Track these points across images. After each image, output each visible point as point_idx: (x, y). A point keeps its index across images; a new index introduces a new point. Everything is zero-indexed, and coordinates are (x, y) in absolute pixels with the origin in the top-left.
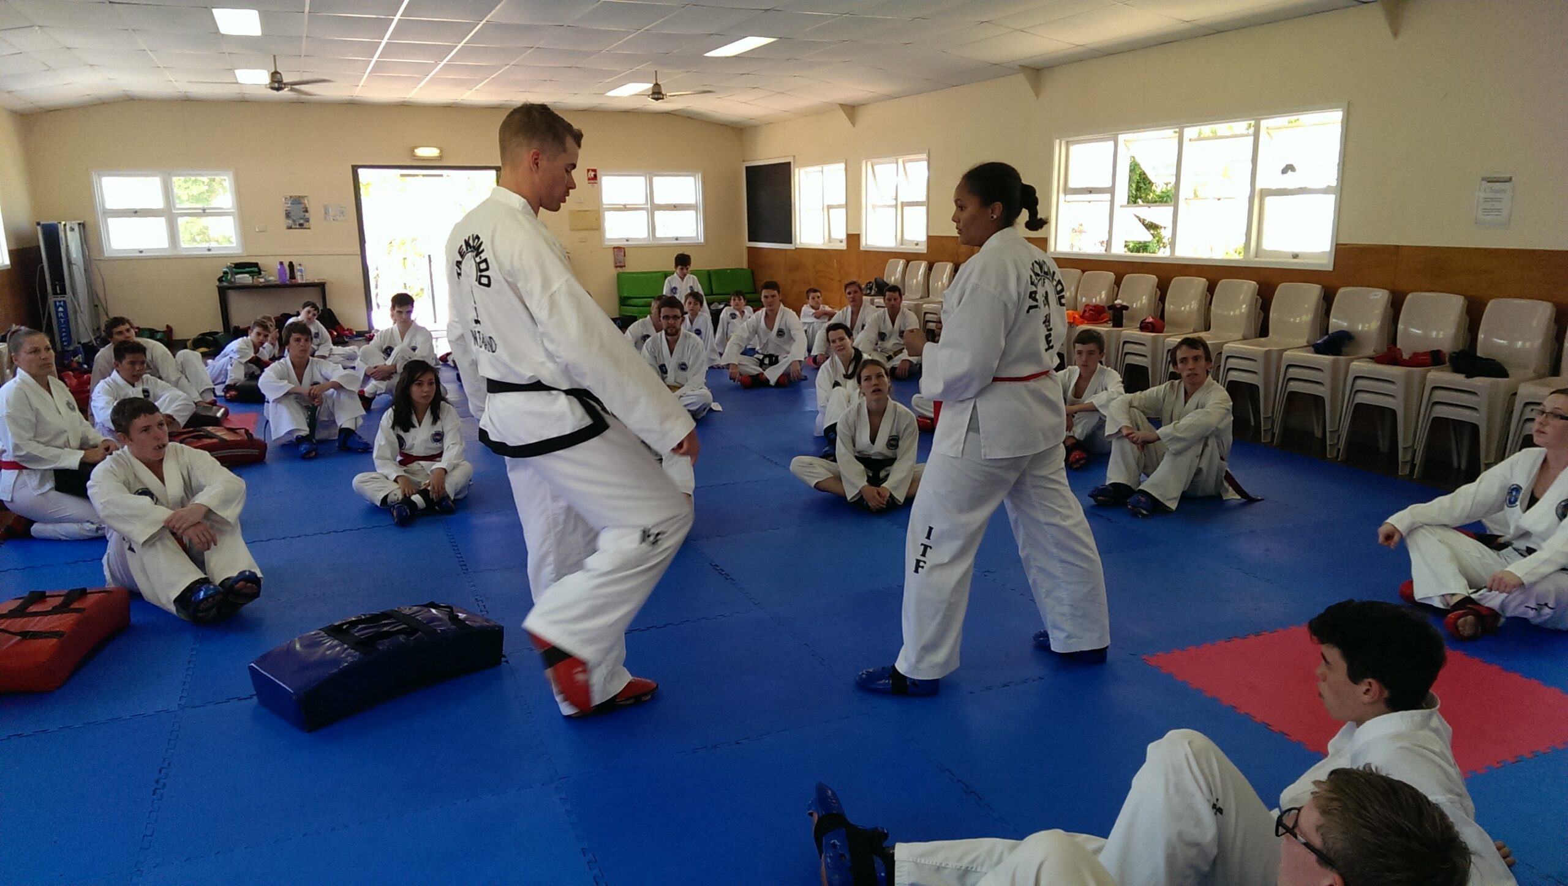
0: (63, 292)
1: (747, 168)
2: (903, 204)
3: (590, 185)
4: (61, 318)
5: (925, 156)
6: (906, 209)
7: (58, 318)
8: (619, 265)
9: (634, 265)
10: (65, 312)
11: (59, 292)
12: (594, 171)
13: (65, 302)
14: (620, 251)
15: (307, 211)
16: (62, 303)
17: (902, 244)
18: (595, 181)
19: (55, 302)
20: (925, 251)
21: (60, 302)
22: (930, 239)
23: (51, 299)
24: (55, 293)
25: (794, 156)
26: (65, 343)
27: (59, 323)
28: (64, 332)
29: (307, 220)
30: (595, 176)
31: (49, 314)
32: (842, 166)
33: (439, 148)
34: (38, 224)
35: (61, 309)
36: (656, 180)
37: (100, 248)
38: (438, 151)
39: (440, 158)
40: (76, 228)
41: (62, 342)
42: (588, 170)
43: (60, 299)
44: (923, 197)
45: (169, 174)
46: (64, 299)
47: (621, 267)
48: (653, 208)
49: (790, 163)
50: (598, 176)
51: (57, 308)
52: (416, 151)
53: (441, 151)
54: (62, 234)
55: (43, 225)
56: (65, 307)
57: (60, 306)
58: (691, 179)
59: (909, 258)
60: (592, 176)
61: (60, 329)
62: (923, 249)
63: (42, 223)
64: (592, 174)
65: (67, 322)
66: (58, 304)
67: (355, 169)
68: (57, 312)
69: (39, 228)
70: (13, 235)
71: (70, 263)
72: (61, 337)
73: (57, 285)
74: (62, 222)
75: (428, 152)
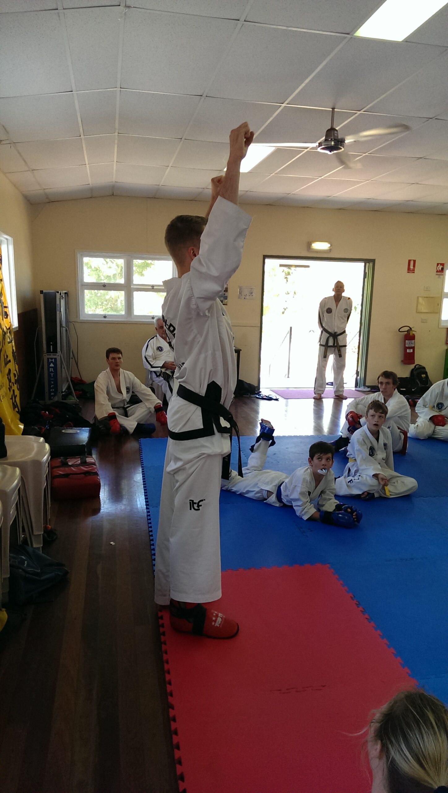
0: (55, 351)
3: (437, 276)
4: (52, 372)
7: (49, 372)
8: (447, 342)
10: (55, 368)
12: (443, 265)
13: (55, 359)
16: (53, 360)
18: (442, 273)
19: (48, 359)
23: (46, 357)
24: (49, 351)
26: (52, 394)
27: (49, 376)
28: (53, 384)
30: (442, 269)
31: (43, 367)
33: (331, 242)
34: (42, 292)
35: (52, 365)
37: (78, 313)
38: (329, 245)
39: (330, 250)
40: (64, 296)
41: (50, 392)
42: (438, 264)
43: (52, 356)
45: (131, 257)
46: (55, 357)
47: (447, 344)
50: (444, 269)
51: (49, 364)
52: (313, 244)
53: (331, 245)
54: (58, 302)
55: (45, 293)
56: (55, 363)
57: (52, 362)
60: (440, 269)
61: (49, 381)
63: (45, 291)
64: (440, 267)
65: (55, 377)
66: (50, 360)
67: (263, 259)
68: (49, 367)
69: (42, 295)
71: (61, 326)
72: (50, 388)
73: (51, 345)
74: (58, 292)
75: (320, 246)
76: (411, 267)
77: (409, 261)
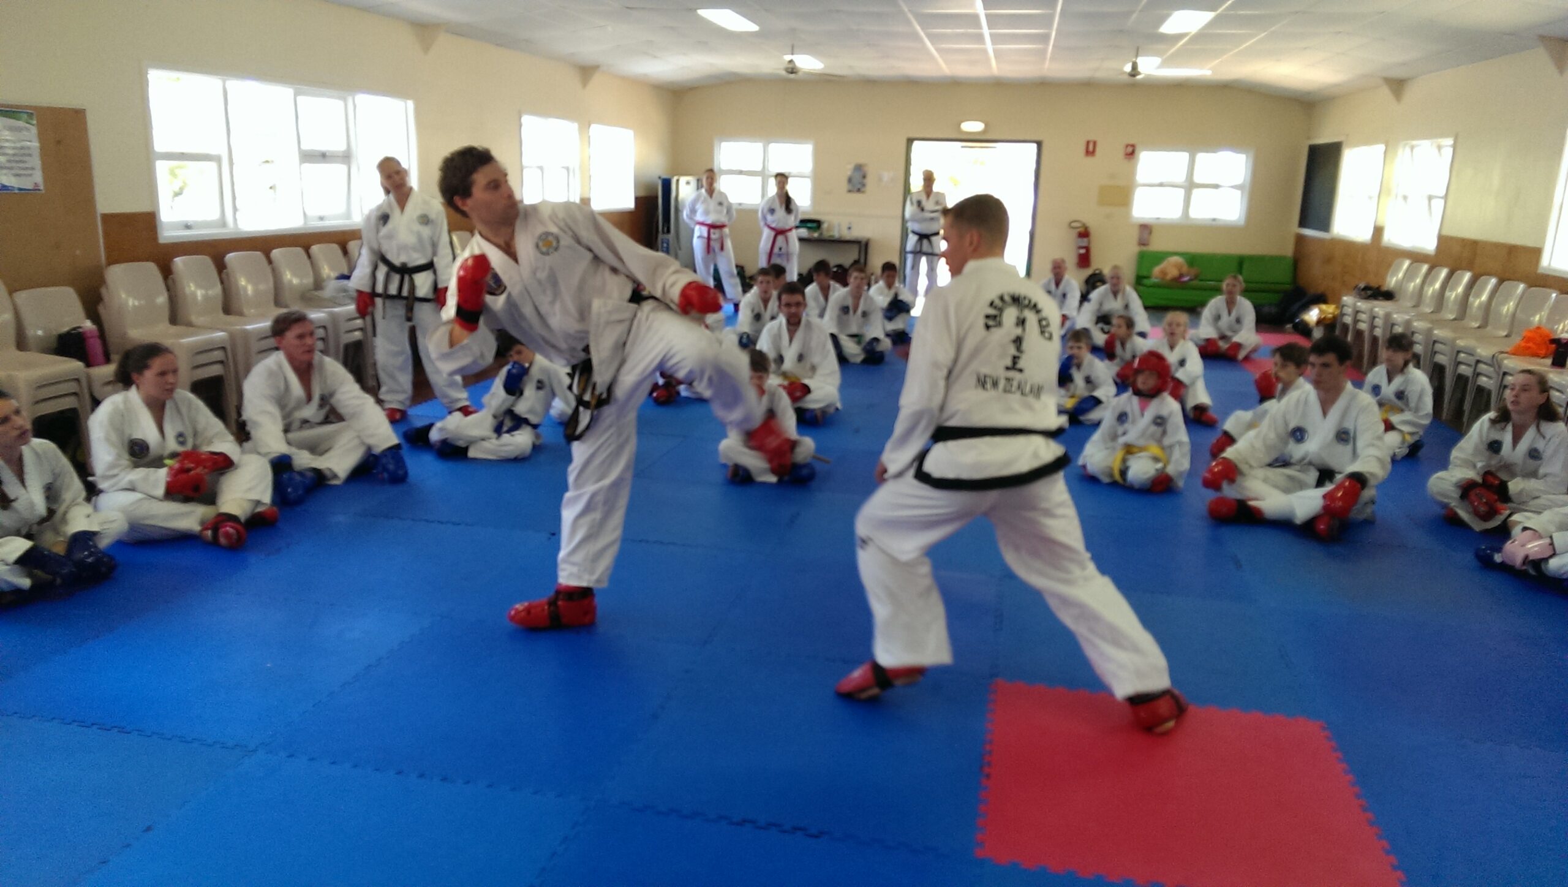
0: (667, 233)
1: (1311, 146)
3: (1126, 161)
6: (1433, 202)
8: (1142, 243)
9: (1157, 244)
12: (1133, 146)
14: (1146, 229)
15: (864, 177)
16: (666, 241)
18: (1132, 157)
20: (1432, 253)
22: (1443, 240)
23: (660, 237)
24: (662, 233)
25: (1346, 136)
29: (864, 185)
30: (1133, 151)
32: (1383, 148)
33: (982, 123)
35: (665, 245)
36: (1200, 156)
38: (982, 126)
39: (984, 132)
42: (1127, 146)
43: (664, 238)
45: (769, 141)
47: (1144, 245)
48: (1190, 186)
49: (1342, 142)
50: (1136, 152)
52: (960, 126)
53: (986, 125)
54: (674, 186)
55: (664, 179)
56: (668, 244)
57: (663, 243)
58: (1242, 155)
62: (1431, 250)
63: (660, 177)
64: (1130, 150)
67: (910, 141)
69: (659, 180)
70: (644, 187)
73: (666, 228)
75: (973, 126)
76: (1090, 150)
77: (1088, 143)
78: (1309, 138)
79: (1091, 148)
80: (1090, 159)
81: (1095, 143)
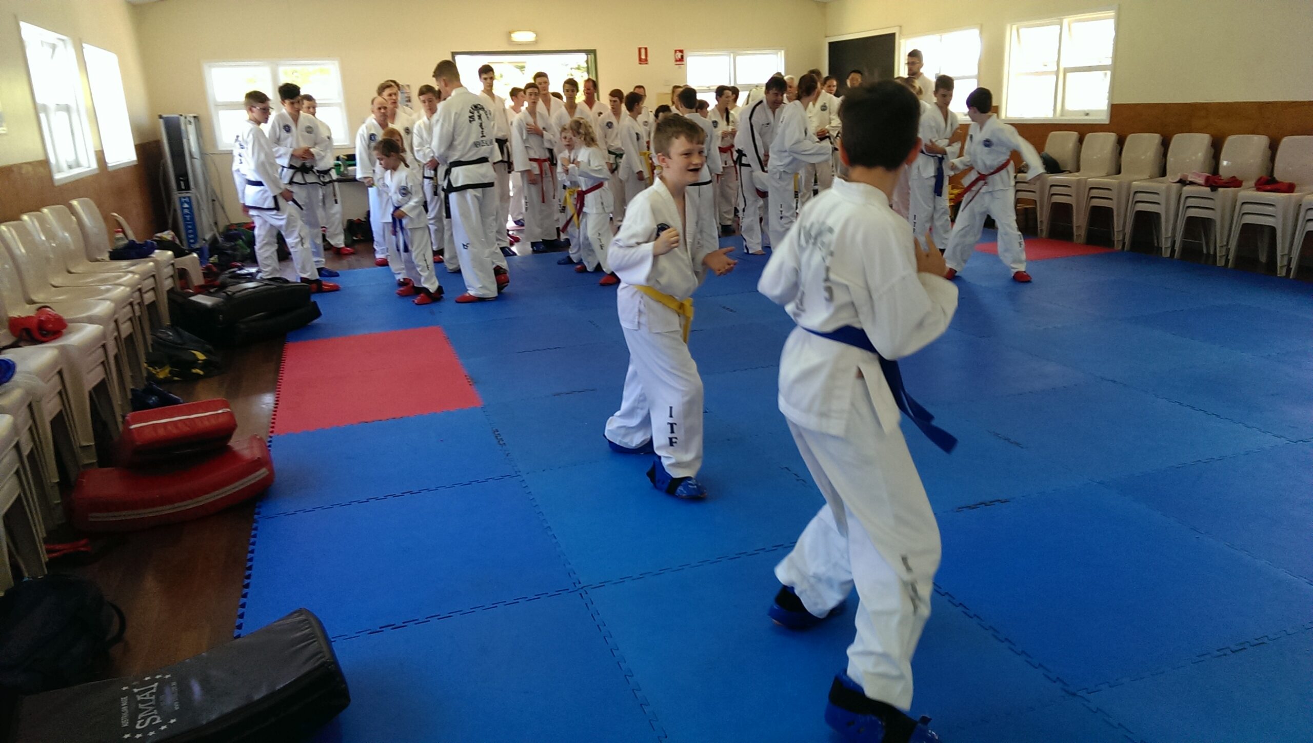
0: (188, 188)
1: (831, 44)
2: (1066, 71)
3: (677, 66)
4: (187, 214)
5: (1112, 13)
6: (1069, 75)
7: (184, 215)
10: (190, 209)
11: (183, 187)
12: (681, 51)
13: (190, 197)
16: (187, 199)
17: (1062, 115)
18: (683, 63)
19: (180, 198)
20: (1107, 122)
21: (184, 198)
22: (1115, 109)
23: (176, 195)
24: (179, 189)
25: (901, 27)
26: (192, 241)
27: (185, 220)
28: (190, 229)
30: (682, 57)
31: (175, 210)
32: (975, 32)
33: (534, 31)
34: (161, 117)
35: (186, 206)
36: (739, 59)
37: (214, 143)
38: (534, 35)
39: (536, 42)
40: (192, 120)
41: (189, 239)
42: (676, 51)
43: (183, 195)
44: (1109, 62)
45: (277, 65)
46: (189, 195)
49: (893, 35)
50: (685, 58)
51: (182, 203)
52: (512, 35)
53: (537, 36)
54: (183, 127)
55: (165, 119)
56: (190, 203)
57: (185, 202)
58: (775, 56)
59: (1083, 130)
60: (680, 57)
61: (186, 226)
62: (1104, 119)
63: (164, 116)
64: (679, 55)
65: (192, 219)
66: (183, 200)
68: (183, 208)
69: (162, 121)
70: (137, 131)
71: (192, 157)
72: (188, 234)
73: (182, 180)
74: (181, 115)
75: (523, 37)
77: (640, 49)
78: (826, 37)
79: (643, 57)
80: (644, 66)
81: (646, 49)
